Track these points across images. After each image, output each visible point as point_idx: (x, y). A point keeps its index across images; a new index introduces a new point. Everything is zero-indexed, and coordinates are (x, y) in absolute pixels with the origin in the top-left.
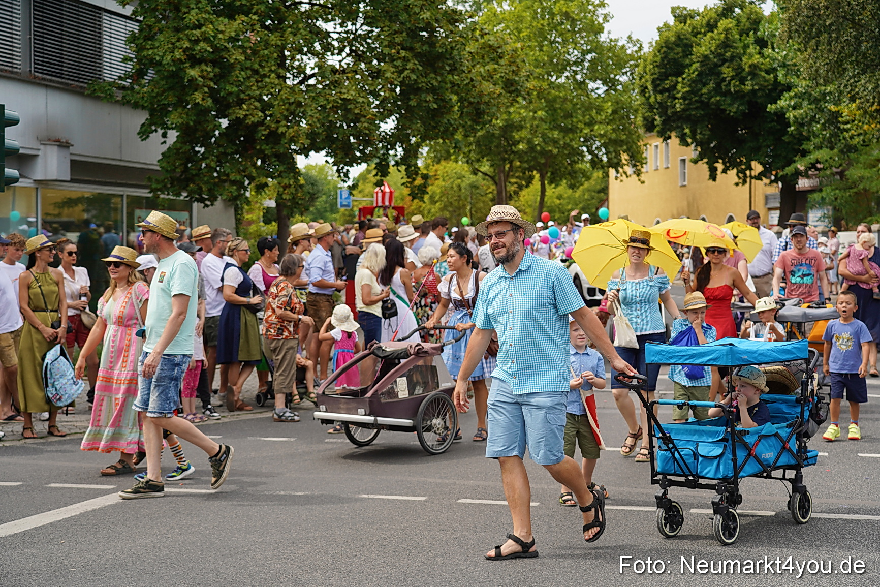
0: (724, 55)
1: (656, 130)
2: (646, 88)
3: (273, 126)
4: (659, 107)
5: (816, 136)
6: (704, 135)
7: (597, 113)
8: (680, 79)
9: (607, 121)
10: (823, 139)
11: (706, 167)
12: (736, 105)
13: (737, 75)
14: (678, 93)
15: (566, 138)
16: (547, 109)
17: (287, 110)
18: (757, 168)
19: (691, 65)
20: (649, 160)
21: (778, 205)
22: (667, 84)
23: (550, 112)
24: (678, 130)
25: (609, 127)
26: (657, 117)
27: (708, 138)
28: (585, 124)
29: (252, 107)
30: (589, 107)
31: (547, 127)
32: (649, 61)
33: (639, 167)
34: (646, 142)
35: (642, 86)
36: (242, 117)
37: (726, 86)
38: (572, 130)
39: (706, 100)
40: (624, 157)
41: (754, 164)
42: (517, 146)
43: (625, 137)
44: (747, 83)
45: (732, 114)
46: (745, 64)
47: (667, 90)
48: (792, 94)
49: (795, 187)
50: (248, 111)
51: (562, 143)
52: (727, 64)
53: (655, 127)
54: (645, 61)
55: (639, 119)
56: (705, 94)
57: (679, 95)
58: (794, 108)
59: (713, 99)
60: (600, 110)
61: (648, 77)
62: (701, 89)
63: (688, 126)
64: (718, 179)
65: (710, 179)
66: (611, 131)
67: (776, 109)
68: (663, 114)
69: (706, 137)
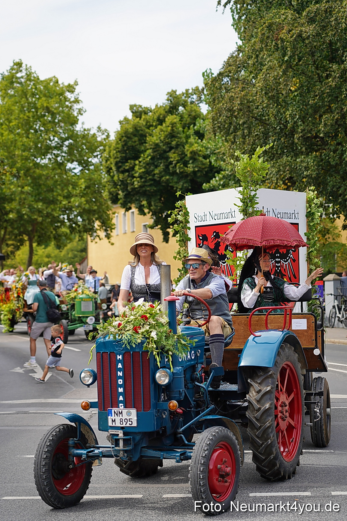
0: (170, 143)
1: (119, 202)
2: (111, 169)
4: (122, 184)
6: (157, 206)
7: (73, 188)
8: (137, 162)
9: (81, 194)
11: (160, 232)
12: (181, 183)
13: (181, 159)
14: (136, 173)
15: (49, 209)
16: (32, 185)
19: (145, 151)
20: (117, 226)
22: (127, 166)
23: (35, 187)
24: (137, 202)
25: (83, 199)
26: (120, 192)
27: (160, 209)
28: (64, 197)
30: (67, 183)
31: (33, 199)
32: (112, 147)
33: (109, 232)
34: (114, 210)
35: (107, 167)
37: (173, 167)
38: (54, 202)
39: (158, 179)
40: (97, 224)
42: (8, 215)
43: (96, 208)
44: (189, 165)
46: (187, 150)
47: (127, 171)
48: (221, 176)
51: (45, 212)
52: (173, 151)
53: (119, 200)
54: (110, 147)
55: (105, 194)
56: (157, 174)
57: (137, 175)
59: (163, 178)
60: (75, 185)
61: (112, 160)
62: (153, 170)
63: (145, 199)
64: (170, 241)
65: (163, 241)
66: (85, 203)
67: (210, 187)
68: (124, 189)
69: (159, 208)
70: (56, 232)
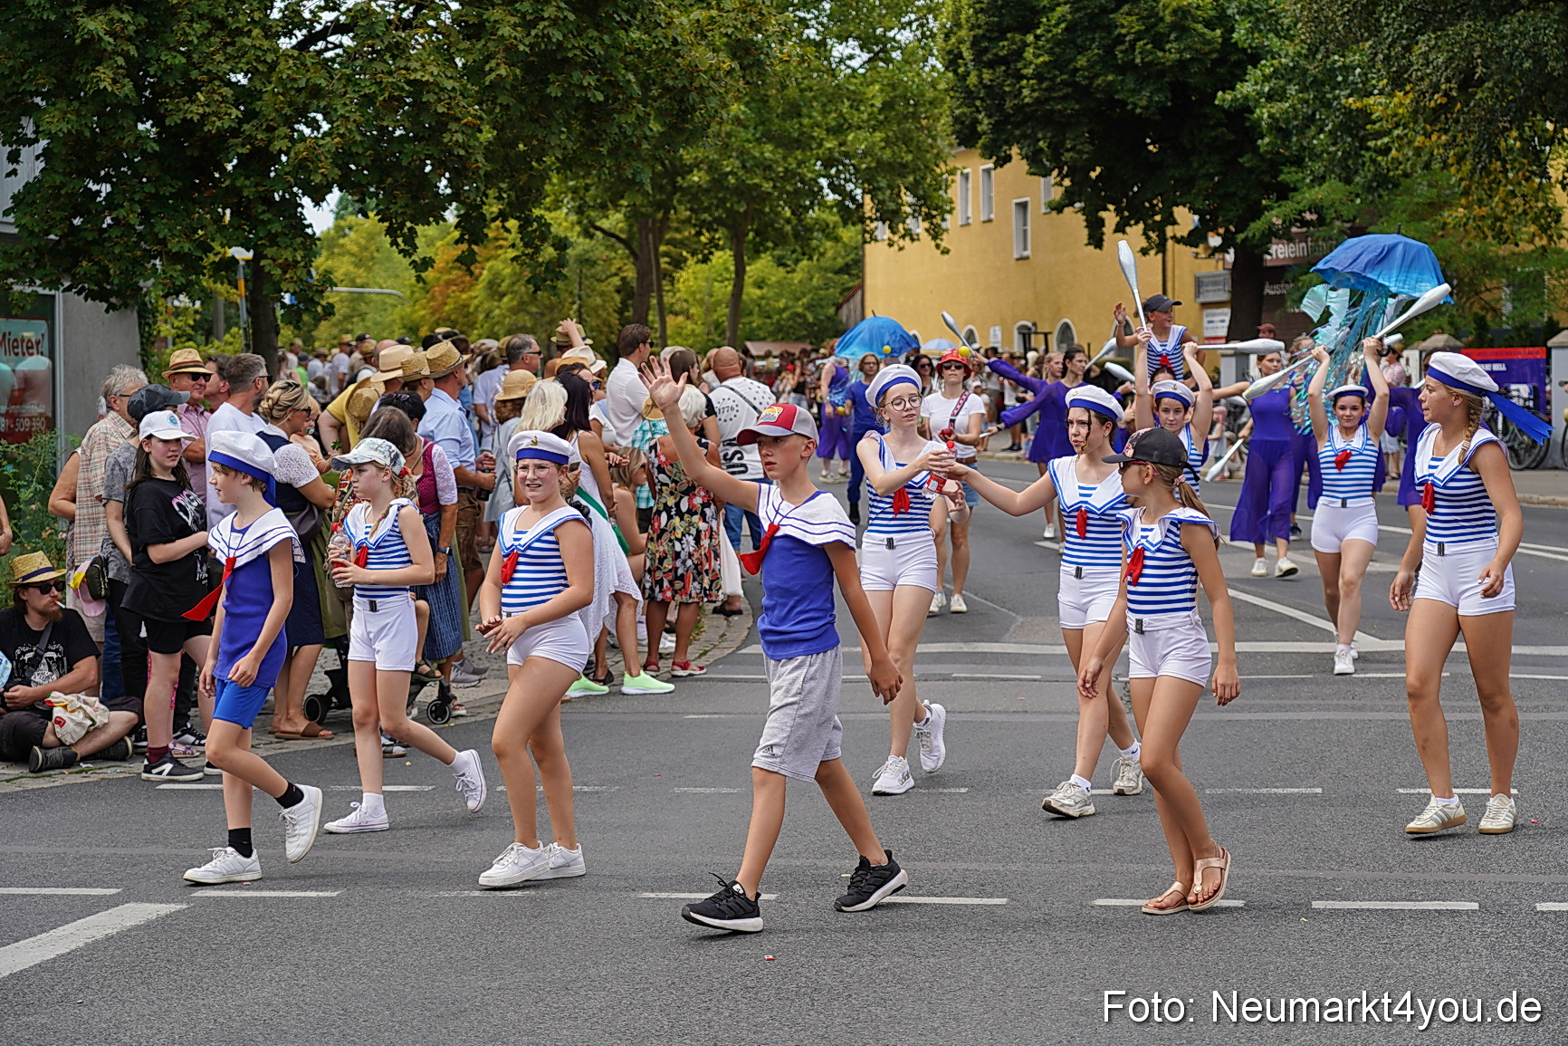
1: (981, 142)
2: (960, 56)
3: (259, 137)
4: (987, 95)
5: (1316, 157)
6: (1080, 152)
7: (851, 107)
8: (1030, 38)
9: (872, 123)
10: (1331, 161)
11: (1081, 218)
12: (1146, 93)
13: (1147, 30)
14: (1026, 66)
15: (790, 160)
16: (747, 99)
17: (290, 104)
18: (1186, 220)
19: (1052, 9)
20: (958, 205)
21: (1225, 297)
22: (1004, 48)
23: (753, 105)
24: (1026, 143)
25: (878, 135)
26: (982, 117)
28: (828, 130)
29: (216, 97)
30: (836, 95)
31: (749, 136)
33: (937, 220)
34: (954, 166)
35: (950, 52)
36: (196, 118)
37: (1125, 51)
38: (800, 143)
39: (1085, 82)
41: (1181, 213)
42: (689, 177)
43: (909, 157)
44: (1168, 46)
45: (1138, 111)
46: (1165, 6)
47: (1004, 61)
48: (1266, 70)
49: (1262, 260)
50: (208, 106)
51: (781, 169)
52: (1125, 8)
55: (944, 123)
56: (1082, 68)
57: (1029, 71)
58: (1270, 98)
59: (1099, 80)
60: (857, 101)
61: (962, 33)
62: (1074, 59)
63: (1049, 135)
64: (1105, 244)
65: (1089, 244)
66: (883, 144)
67: (1235, 100)
68: (996, 109)
69: (1085, 156)
70: (800, 221)
